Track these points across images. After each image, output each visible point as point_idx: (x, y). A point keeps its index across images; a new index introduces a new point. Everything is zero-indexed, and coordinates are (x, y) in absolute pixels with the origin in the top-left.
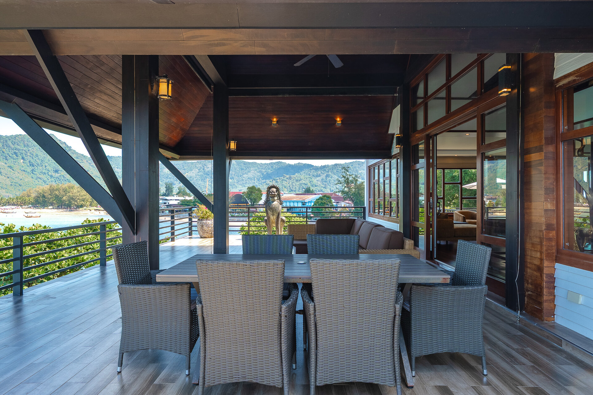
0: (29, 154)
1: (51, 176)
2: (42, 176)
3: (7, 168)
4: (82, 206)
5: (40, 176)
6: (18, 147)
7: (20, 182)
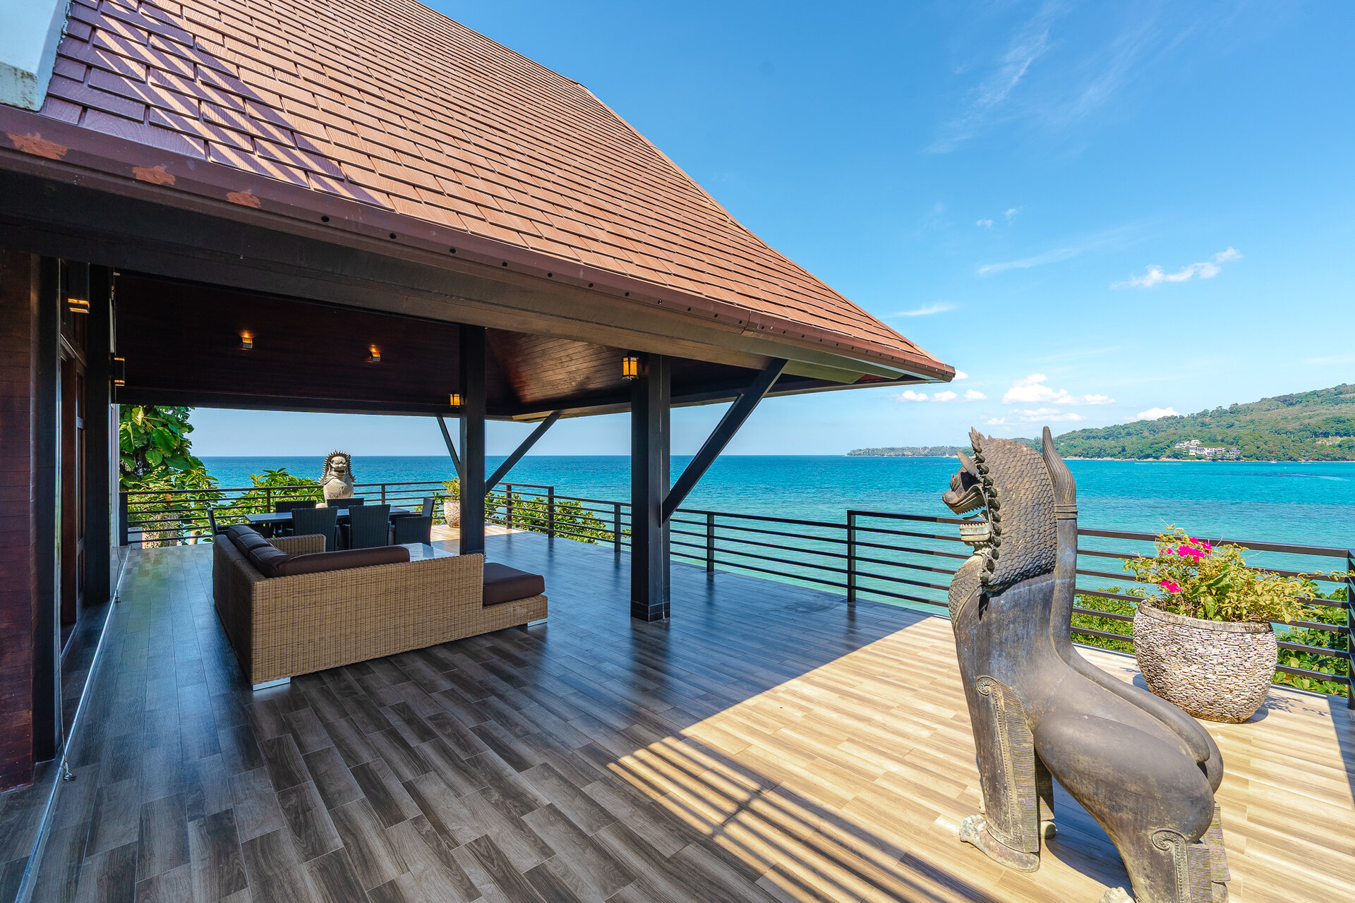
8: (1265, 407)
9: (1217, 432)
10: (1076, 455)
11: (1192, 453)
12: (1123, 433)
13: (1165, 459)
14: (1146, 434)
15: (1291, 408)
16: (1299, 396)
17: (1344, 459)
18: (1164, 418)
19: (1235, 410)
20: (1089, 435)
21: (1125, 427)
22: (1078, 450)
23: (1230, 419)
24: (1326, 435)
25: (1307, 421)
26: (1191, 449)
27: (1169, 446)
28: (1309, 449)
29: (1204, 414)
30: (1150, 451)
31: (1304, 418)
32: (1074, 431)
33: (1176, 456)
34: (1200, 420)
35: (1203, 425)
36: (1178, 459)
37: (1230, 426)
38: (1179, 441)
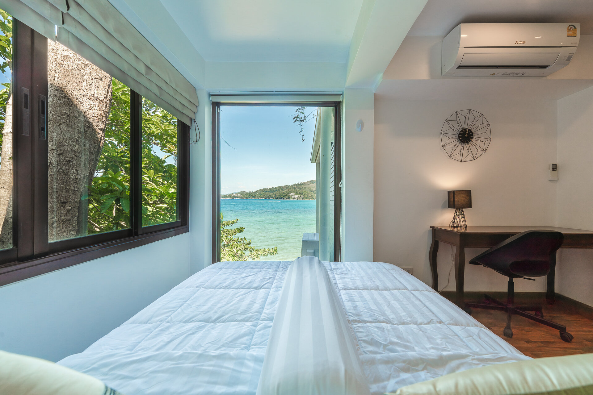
8: (308, 183)
9: (298, 191)
10: (262, 198)
12: (275, 190)
14: (281, 191)
18: (285, 186)
19: (302, 184)
20: (265, 190)
21: (275, 188)
22: (262, 196)
23: (300, 187)
26: (293, 196)
27: (287, 195)
29: (295, 185)
30: (282, 196)
32: (261, 189)
33: (289, 198)
35: (295, 188)
37: (301, 189)
38: (290, 193)
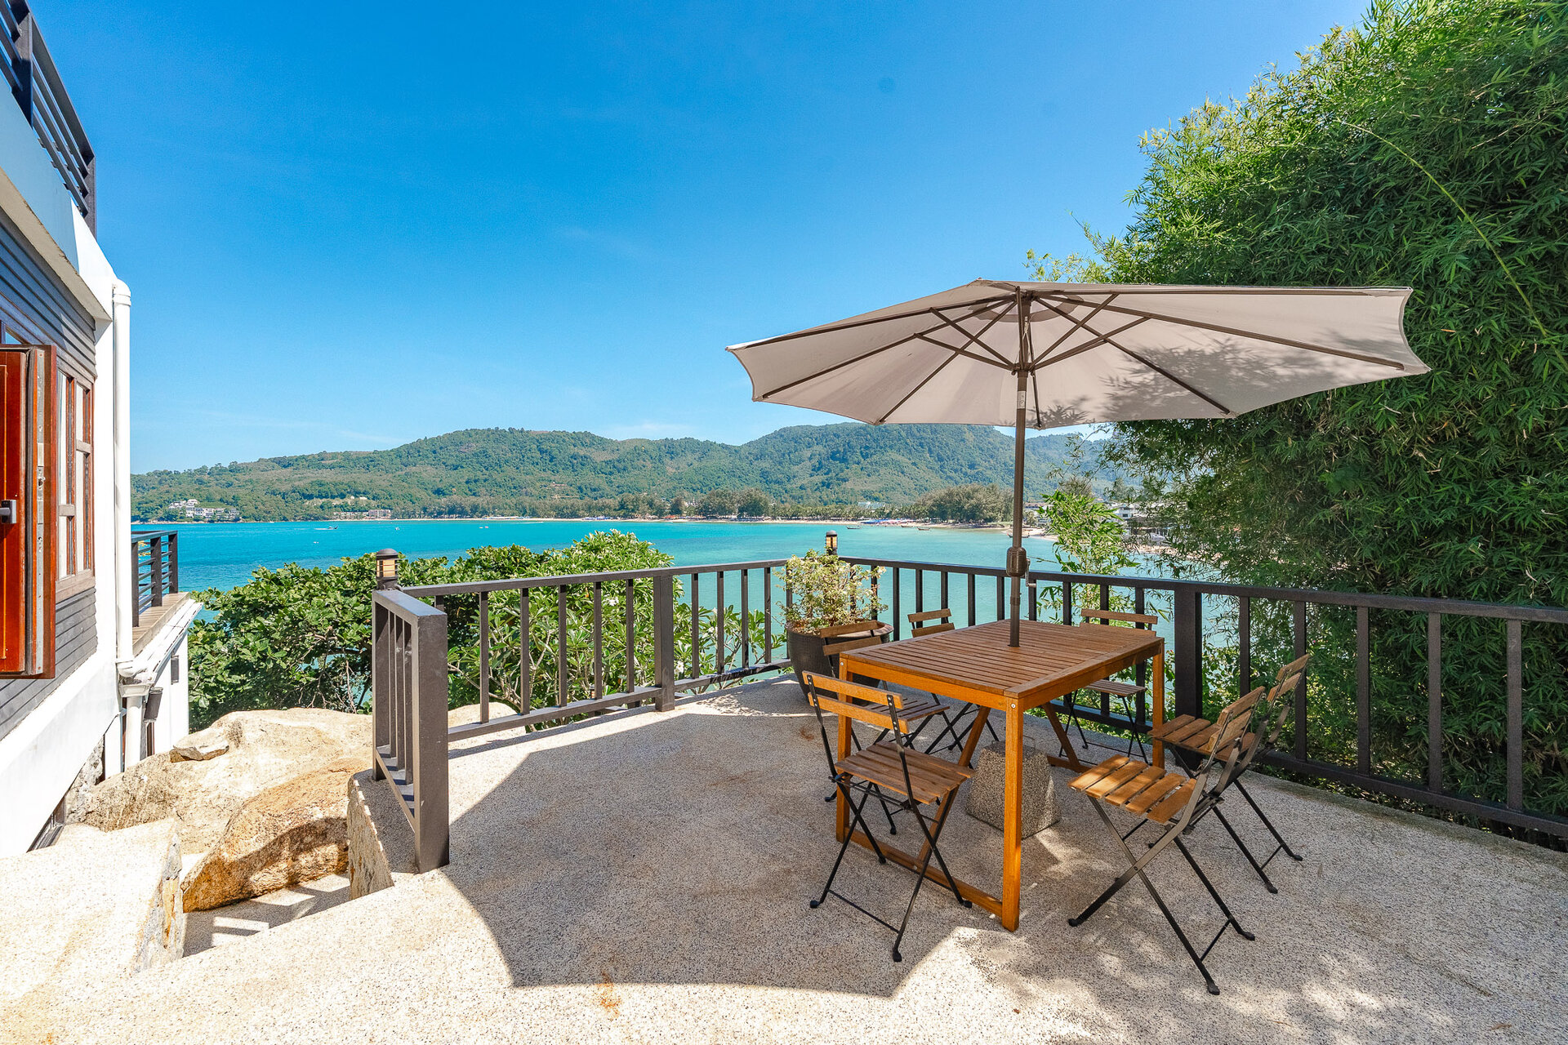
0: (937, 444)
1: (966, 474)
2: (953, 474)
3: (910, 466)
4: (991, 519)
5: (951, 474)
6: (925, 435)
7: (926, 485)
8: (262, 467)
9: (215, 491)
11: (190, 514)
13: (156, 522)
15: (284, 470)
16: (291, 459)
17: (325, 519)
18: (155, 473)
19: (234, 469)
23: (229, 478)
24: (310, 497)
25: (297, 483)
26: (189, 509)
27: (161, 506)
28: (299, 509)
29: (202, 471)
31: (295, 480)
33: (170, 518)
34: (198, 477)
35: (201, 482)
36: (171, 520)
37: (229, 485)
38: (174, 501)
